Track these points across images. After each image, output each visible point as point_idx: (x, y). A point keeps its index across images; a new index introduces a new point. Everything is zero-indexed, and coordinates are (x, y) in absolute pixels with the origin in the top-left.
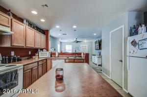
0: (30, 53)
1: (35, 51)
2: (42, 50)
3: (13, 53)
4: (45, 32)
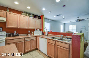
3: (15, 32)
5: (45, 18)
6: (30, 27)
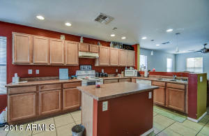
0: (117, 71)
2: (128, 67)
3: (103, 71)
5: (141, 48)
6: (121, 65)
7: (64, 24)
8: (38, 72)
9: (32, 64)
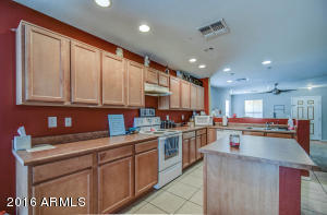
0: (183, 117)
1: (189, 114)
2: (198, 112)
3: (168, 117)
4: (202, 82)
7: (137, 27)
8: (68, 122)
9: (67, 104)
